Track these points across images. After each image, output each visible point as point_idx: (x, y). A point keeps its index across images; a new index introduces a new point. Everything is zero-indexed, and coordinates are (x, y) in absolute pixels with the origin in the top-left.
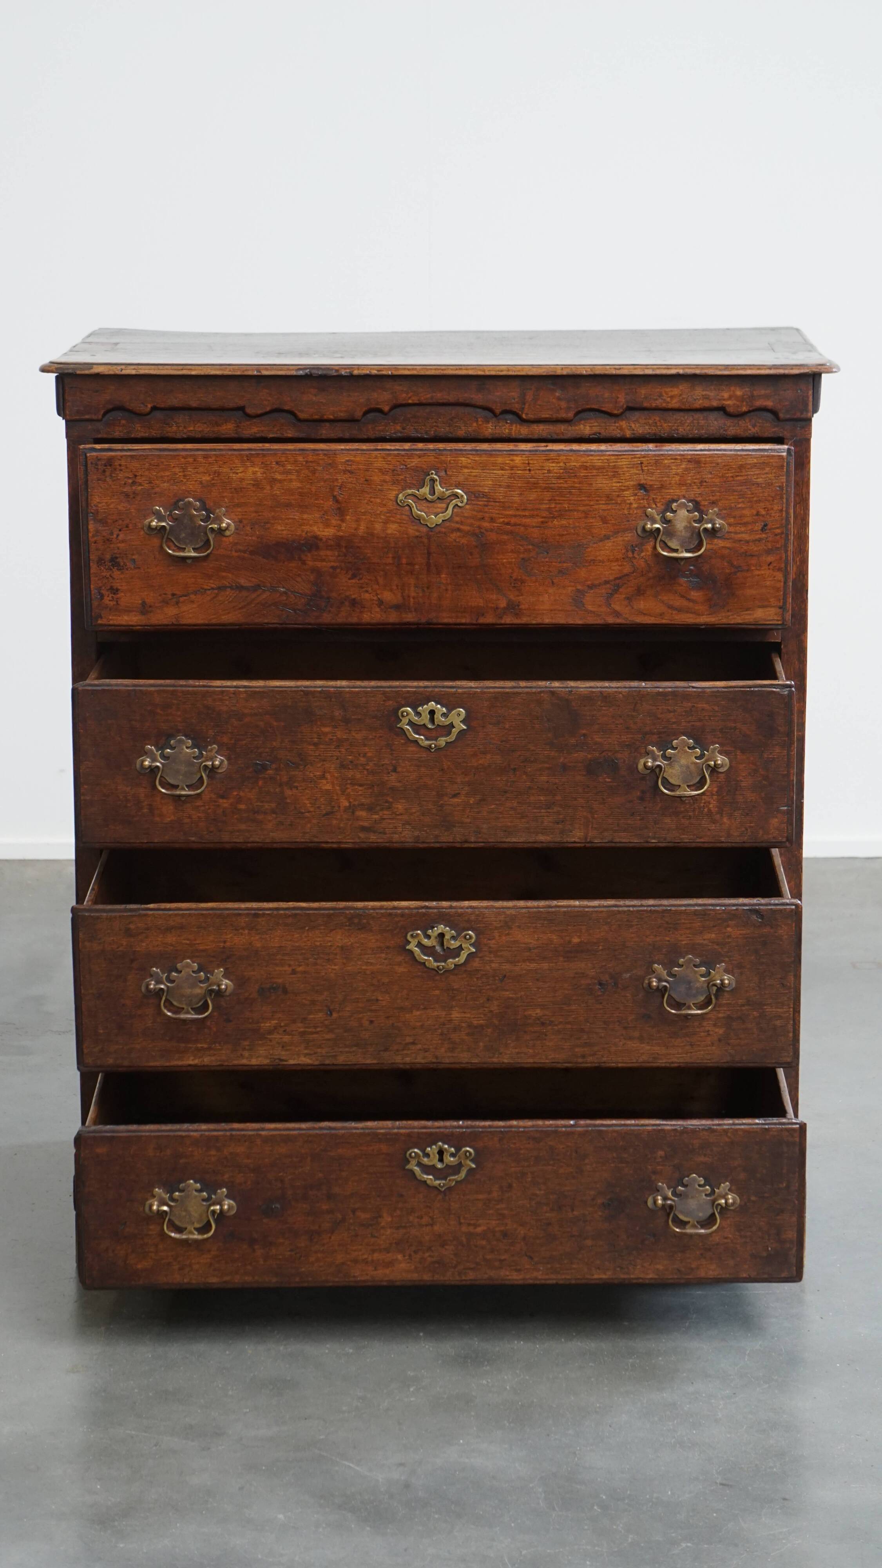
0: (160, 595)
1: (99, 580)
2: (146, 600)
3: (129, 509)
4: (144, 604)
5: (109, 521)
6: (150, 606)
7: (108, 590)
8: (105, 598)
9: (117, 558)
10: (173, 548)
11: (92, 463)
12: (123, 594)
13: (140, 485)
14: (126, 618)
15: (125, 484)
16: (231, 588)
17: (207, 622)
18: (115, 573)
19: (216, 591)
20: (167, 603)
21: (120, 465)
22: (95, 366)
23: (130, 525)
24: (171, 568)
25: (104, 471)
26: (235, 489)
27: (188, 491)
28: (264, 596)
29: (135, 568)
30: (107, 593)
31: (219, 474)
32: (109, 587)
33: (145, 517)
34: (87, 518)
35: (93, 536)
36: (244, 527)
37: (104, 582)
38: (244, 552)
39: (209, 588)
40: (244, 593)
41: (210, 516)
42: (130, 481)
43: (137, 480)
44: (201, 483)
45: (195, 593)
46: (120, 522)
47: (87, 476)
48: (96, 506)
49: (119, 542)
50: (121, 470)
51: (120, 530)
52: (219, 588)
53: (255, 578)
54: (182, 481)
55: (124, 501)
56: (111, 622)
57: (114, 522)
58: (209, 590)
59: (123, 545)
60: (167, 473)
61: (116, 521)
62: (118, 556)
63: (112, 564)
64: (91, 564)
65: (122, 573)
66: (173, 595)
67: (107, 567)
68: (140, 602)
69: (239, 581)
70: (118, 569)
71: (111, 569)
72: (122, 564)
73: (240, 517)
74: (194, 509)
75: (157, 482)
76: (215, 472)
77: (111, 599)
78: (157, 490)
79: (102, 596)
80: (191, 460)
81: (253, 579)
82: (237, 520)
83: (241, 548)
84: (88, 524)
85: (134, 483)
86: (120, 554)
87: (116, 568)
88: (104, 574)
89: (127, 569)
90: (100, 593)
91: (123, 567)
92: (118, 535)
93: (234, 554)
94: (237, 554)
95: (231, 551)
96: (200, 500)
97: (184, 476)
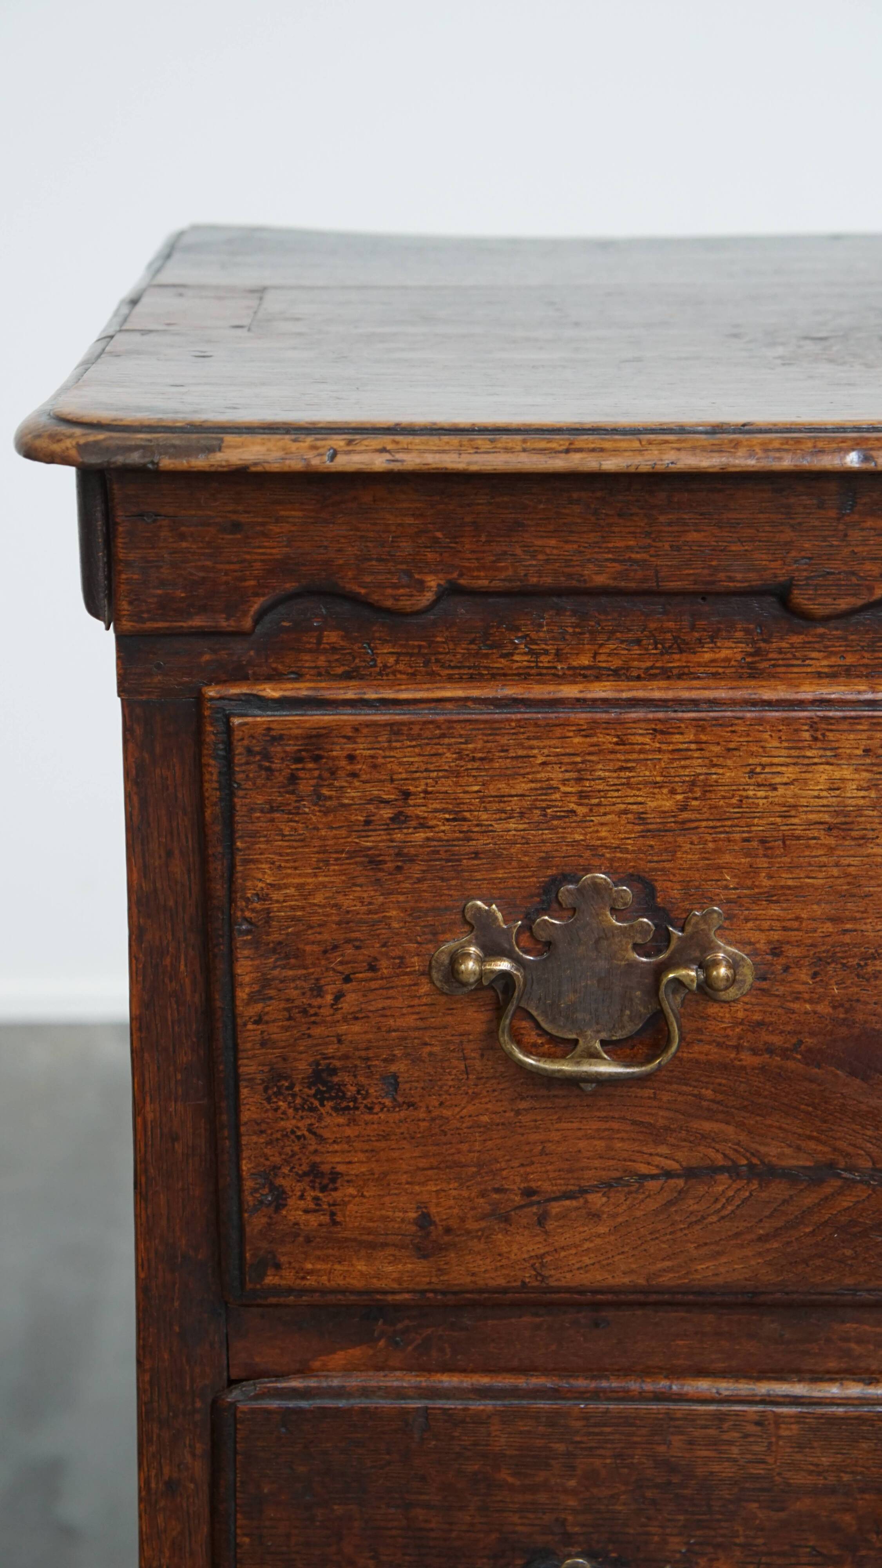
0: (483, 1194)
1: (269, 1143)
2: (433, 1210)
3: (382, 908)
4: (424, 1221)
5: (308, 948)
6: (448, 1230)
7: (300, 1177)
8: (291, 1202)
9: (334, 1071)
10: (533, 1037)
11: (249, 751)
12: (352, 1191)
13: (423, 825)
14: (361, 1266)
15: (367, 823)
16: (733, 1171)
17: (642, 1281)
18: (328, 1120)
19: (681, 1182)
20: (506, 1219)
21: (351, 758)
22: (229, 439)
23: (384, 963)
24: (523, 1105)
25: (293, 779)
26: (763, 841)
27: (594, 848)
28: (846, 1202)
29: (397, 1105)
30: (299, 1187)
31: (708, 788)
32: (305, 1168)
33: (436, 936)
34: (231, 939)
35: (252, 999)
36: (786, 969)
37: (288, 1150)
38: (785, 1053)
39: (655, 1171)
40: (778, 1190)
41: (669, 935)
42: (387, 813)
43: (410, 811)
44: (641, 818)
45: (608, 1186)
46: (349, 951)
47: (232, 794)
48: (263, 898)
49: (345, 1020)
50: (354, 775)
51: (347, 980)
52: (690, 1173)
53: (818, 1140)
54: (573, 812)
55: (360, 881)
56: (311, 1281)
57: (325, 952)
58: (653, 1177)
59: (356, 1028)
60: (522, 786)
61: (335, 947)
62: (337, 1063)
63: (318, 1091)
64: (245, 1092)
65: (352, 1121)
66: (529, 1192)
67: (298, 1101)
68: (412, 1215)
69: (763, 1149)
70: (335, 1109)
71: (312, 1109)
72: (351, 1090)
73: (776, 936)
74: (613, 910)
75: (484, 816)
76: (693, 784)
77: (312, 1206)
78: (481, 843)
79: (280, 1199)
80: (607, 740)
81: (812, 1145)
82: (761, 946)
83: (776, 1040)
84: (231, 960)
85: (400, 819)
86: (346, 1057)
87: (329, 1104)
88: (289, 1125)
89: (370, 1109)
90: (273, 1188)
91: (355, 1100)
92: (339, 996)
93: (748, 1059)
94: (757, 1061)
95: (738, 1048)
96: (634, 878)
97: (582, 795)
